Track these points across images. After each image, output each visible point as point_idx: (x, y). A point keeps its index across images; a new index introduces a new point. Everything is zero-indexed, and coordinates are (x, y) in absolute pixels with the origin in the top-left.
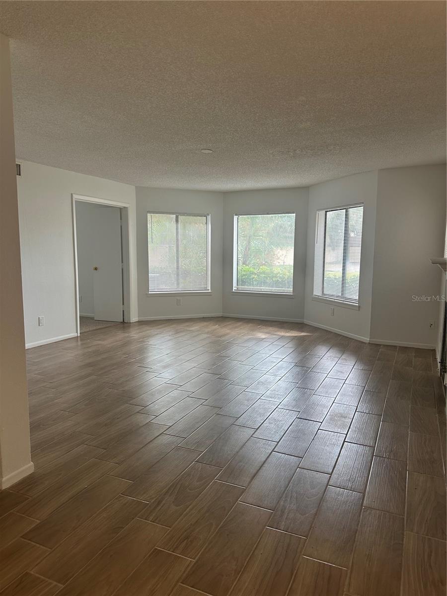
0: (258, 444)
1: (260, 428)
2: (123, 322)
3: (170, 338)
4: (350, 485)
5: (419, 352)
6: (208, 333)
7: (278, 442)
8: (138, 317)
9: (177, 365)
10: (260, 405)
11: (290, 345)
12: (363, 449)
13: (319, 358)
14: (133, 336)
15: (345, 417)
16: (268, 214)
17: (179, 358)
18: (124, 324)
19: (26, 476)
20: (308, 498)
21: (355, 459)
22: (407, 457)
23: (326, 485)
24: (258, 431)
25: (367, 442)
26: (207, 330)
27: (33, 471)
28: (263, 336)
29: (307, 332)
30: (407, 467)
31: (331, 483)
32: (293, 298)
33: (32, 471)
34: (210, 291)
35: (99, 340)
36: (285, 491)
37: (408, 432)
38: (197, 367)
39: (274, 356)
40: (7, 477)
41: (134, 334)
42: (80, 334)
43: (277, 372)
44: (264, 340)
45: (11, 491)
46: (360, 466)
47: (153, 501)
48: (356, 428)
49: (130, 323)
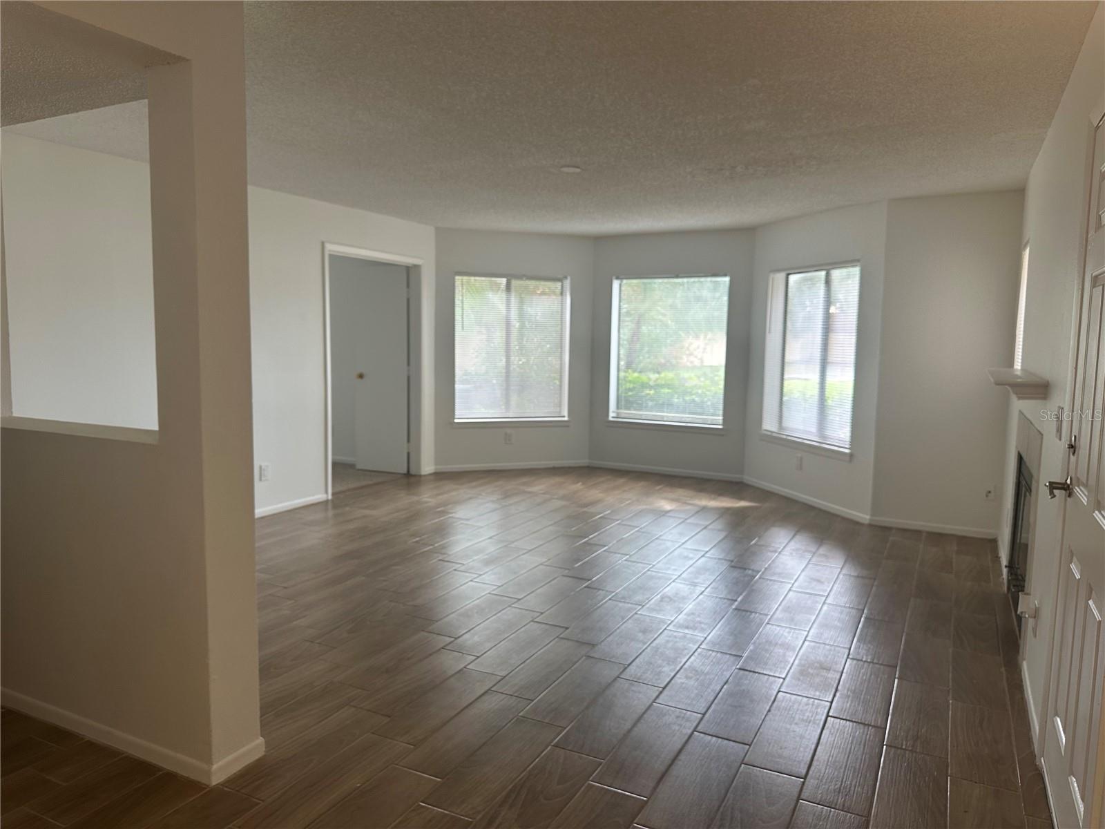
0: (667, 717)
1: (670, 684)
2: (408, 475)
3: (492, 506)
4: (840, 801)
5: (964, 542)
6: (563, 498)
7: (704, 714)
8: (436, 464)
9: (509, 559)
10: (668, 642)
11: (719, 525)
12: (864, 732)
13: (775, 551)
14: (426, 502)
15: (828, 670)
16: (677, 277)
17: (513, 545)
18: (410, 479)
19: (251, 761)
20: (764, 822)
21: (848, 750)
22: (947, 749)
23: (795, 798)
24: (666, 692)
25: (870, 718)
26: (562, 492)
27: (263, 753)
28: (667, 506)
29: (750, 501)
30: (947, 770)
31: (805, 794)
32: (723, 435)
33: (260, 753)
34: (566, 419)
35: (366, 508)
36: (720, 806)
37: (948, 702)
38: (546, 564)
39: (688, 545)
40: (220, 763)
41: (427, 497)
42: (333, 494)
43: (696, 578)
44: (669, 514)
45: (226, 789)
46: (858, 764)
47: (480, 816)
48: (848, 690)
49: (420, 476)
